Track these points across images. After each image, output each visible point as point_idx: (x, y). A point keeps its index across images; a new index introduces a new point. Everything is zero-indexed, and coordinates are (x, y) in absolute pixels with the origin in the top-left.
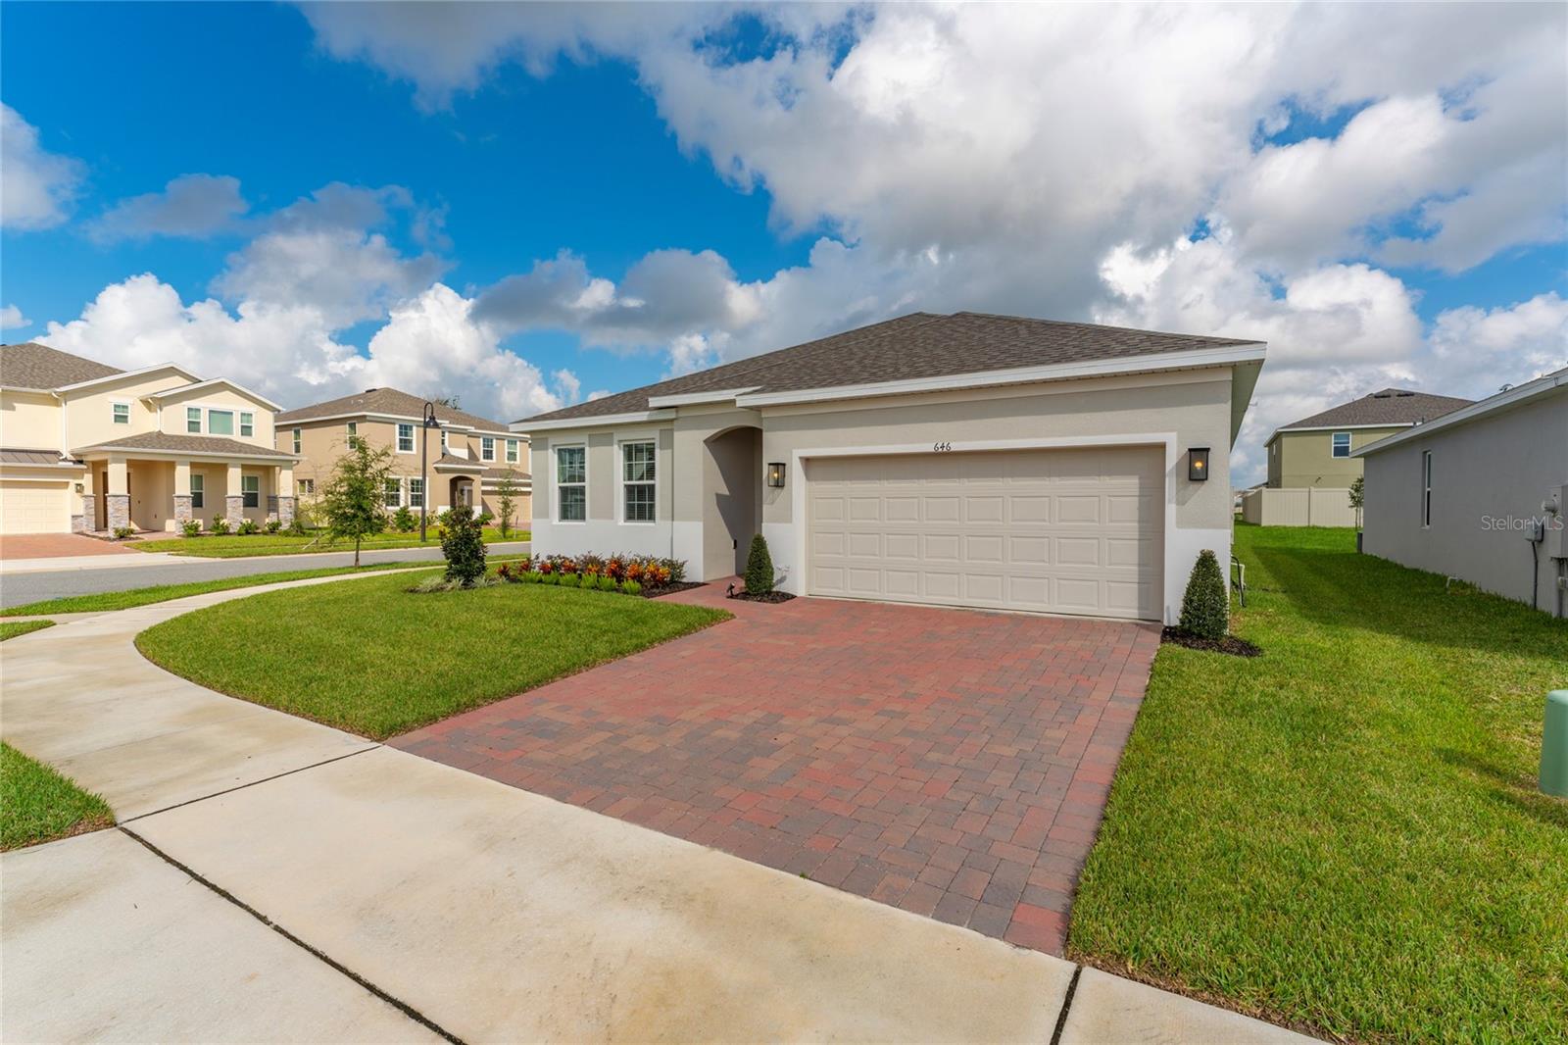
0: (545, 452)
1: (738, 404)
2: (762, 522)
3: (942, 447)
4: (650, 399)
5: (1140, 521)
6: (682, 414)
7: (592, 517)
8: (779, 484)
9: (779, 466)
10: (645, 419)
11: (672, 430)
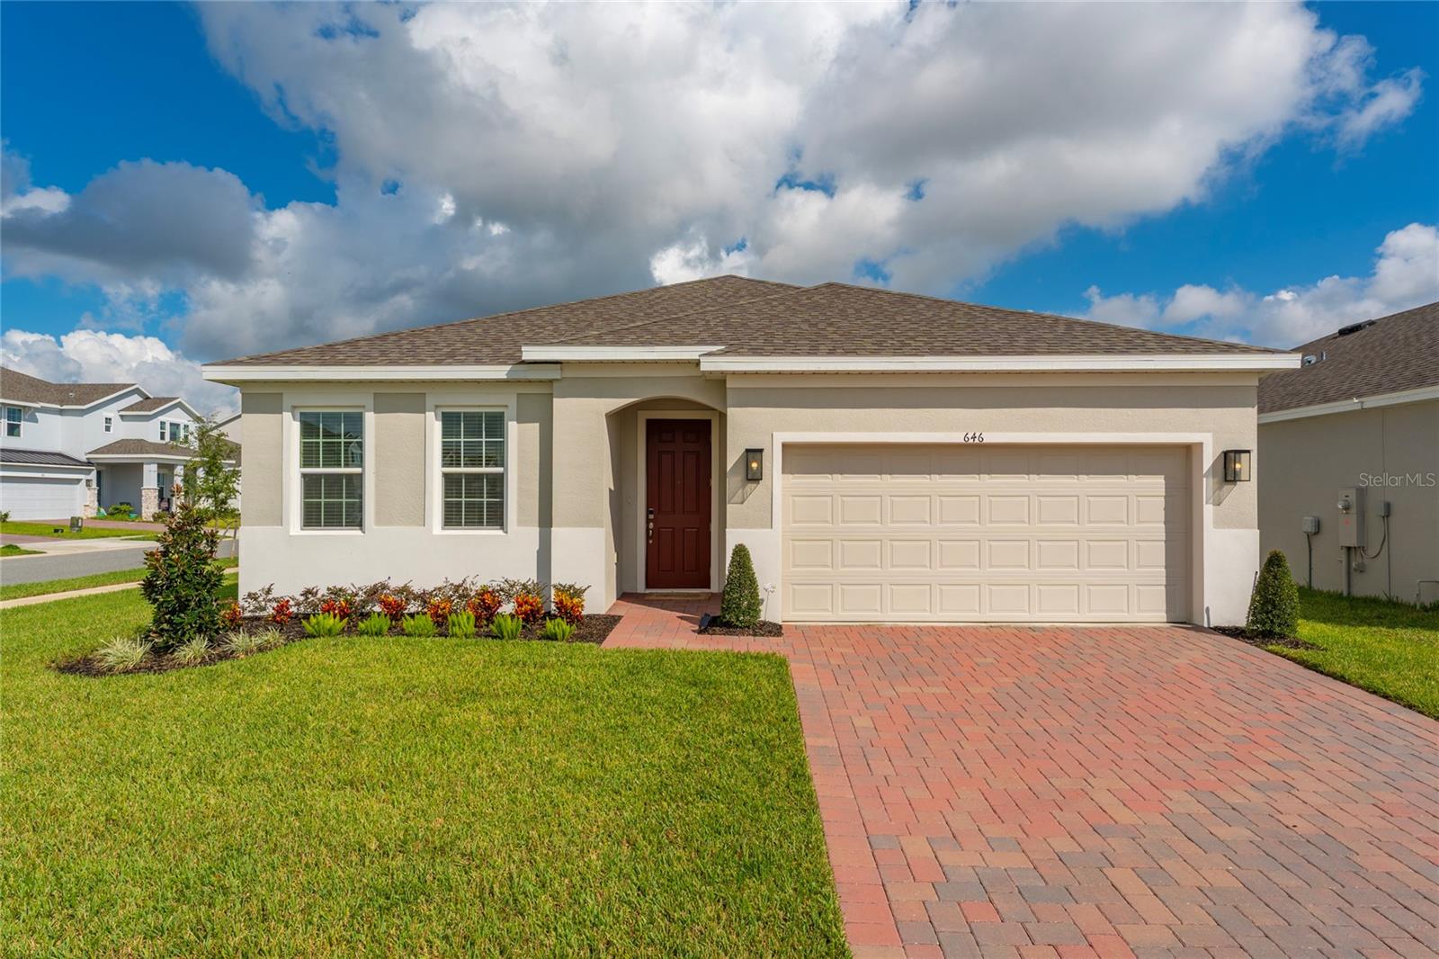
0: (279, 416)
1: (704, 367)
2: (726, 528)
3: (974, 438)
4: (523, 349)
5: (1166, 523)
6: (569, 374)
7: (379, 522)
8: (753, 477)
9: (754, 453)
10: (503, 376)
11: (551, 396)
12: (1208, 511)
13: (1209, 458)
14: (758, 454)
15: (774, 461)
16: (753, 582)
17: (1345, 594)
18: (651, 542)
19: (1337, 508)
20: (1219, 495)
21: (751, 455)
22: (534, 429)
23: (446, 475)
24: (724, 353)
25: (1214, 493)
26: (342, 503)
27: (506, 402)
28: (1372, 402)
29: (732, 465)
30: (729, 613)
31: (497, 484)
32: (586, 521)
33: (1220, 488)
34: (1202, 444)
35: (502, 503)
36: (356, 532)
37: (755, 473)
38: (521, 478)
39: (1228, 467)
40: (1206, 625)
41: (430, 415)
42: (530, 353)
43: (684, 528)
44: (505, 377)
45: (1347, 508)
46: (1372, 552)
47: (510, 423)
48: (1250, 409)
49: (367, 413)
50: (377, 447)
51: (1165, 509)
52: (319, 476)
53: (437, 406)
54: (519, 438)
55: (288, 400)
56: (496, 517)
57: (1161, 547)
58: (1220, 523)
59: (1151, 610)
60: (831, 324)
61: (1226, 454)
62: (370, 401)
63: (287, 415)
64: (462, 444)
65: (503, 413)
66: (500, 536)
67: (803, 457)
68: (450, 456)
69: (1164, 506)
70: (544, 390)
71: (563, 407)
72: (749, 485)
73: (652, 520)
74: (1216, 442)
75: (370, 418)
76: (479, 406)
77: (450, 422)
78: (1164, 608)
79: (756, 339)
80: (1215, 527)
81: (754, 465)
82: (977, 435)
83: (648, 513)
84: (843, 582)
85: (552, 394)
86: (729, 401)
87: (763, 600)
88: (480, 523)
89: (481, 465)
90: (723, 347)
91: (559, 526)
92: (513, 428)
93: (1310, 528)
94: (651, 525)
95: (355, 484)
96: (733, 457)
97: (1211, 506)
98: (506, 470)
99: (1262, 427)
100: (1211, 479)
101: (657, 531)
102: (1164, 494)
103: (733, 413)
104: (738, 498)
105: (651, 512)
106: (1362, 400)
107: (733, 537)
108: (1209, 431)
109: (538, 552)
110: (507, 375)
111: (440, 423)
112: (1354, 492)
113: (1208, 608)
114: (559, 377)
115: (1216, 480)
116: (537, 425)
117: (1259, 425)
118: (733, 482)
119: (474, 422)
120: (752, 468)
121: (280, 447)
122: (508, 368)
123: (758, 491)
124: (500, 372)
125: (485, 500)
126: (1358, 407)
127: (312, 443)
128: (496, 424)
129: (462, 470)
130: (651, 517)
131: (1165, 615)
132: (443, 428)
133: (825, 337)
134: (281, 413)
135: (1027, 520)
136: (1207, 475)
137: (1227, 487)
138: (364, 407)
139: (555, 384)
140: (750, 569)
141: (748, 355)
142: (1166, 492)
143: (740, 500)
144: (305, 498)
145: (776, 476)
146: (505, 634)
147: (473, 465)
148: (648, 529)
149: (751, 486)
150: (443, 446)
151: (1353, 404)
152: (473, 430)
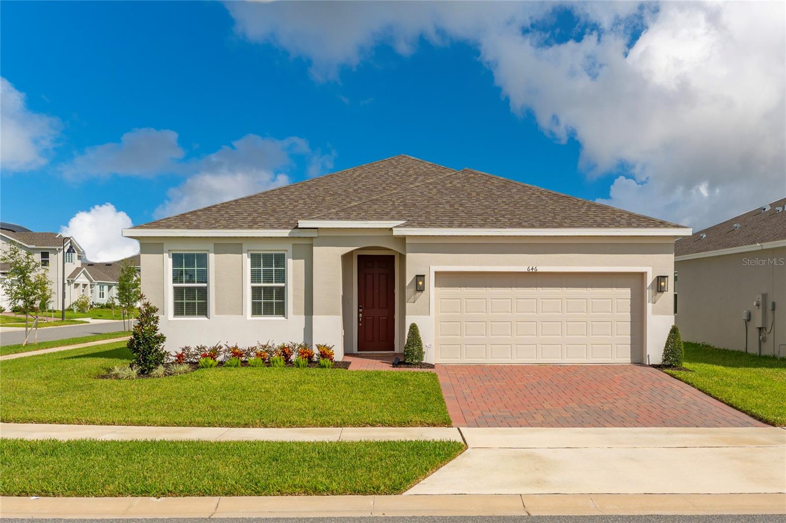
12: (649, 306)
13: (650, 280)
14: (423, 278)
15: (431, 280)
16: (420, 342)
17: (758, 355)
18: (360, 325)
19: (753, 305)
20: (655, 299)
21: (418, 278)
22: (302, 262)
23: (253, 288)
24: (405, 226)
25: (652, 297)
26: (195, 303)
27: (287, 249)
28: (768, 245)
29: (409, 283)
30: (408, 358)
31: (281, 292)
32: (330, 312)
33: (656, 295)
34: (646, 272)
35: (284, 303)
36: (204, 319)
37: (420, 287)
38: (295, 289)
39: (659, 284)
40: (648, 364)
41: (245, 255)
42: (302, 224)
43: (379, 317)
44: (288, 236)
45: (758, 305)
46: (768, 330)
47: (288, 260)
48: (671, 255)
49: (210, 254)
50: (216, 272)
51: (631, 305)
52: (182, 288)
53: (248, 250)
54: (294, 268)
55: (166, 247)
56: (281, 310)
57: (628, 325)
58: (655, 312)
59: (624, 357)
60: (461, 205)
61: (658, 277)
62: (211, 247)
63: (166, 255)
64: (262, 271)
65: (284, 254)
66: (283, 320)
67: (446, 279)
68: (255, 277)
69: (630, 304)
70: (308, 242)
71: (319, 252)
72: (418, 293)
73: (361, 312)
74: (653, 272)
75: (212, 257)
76: (272, 250)
77: (255, 259)
78: (630, 356)
79: (420, 216)
80: (652, 314)
81: (421, 283)
82: (534, 268)
83: (359, 308)
84: (466, 343)
85: (312, 244)
86: (407, 250)
87: (425, 352)
88: (272, 314)
89: (272, 282)
90: (404, 222)
91: (316, 315)
92: (290, 263)
93: (745, 317)
94: (361, 315)
95: (204, 292)
96: (409, 278)
97: (651, 304)
98: (287, 285)
99: (676, 263)
100: (651, 290)
101: (364, 318)
102: (630, 298)
103: (410, 257)
104: (412, 300)
105: (361, 308)
106: (762, 244)
107: (409, 320)
108: (650, 266)
109: (304, 329)
110: (289, 234)
111: (250, 259)
112: (761, 296)
113: (648, 355)
114: (317, 236)
115: (653, 291)
116: (303, 261)
117: (675, 262)
118: (409, 292)
119: (268, 259)
120: (419, 284)
121: (162, 272)
122: (290, 231)
123: (422, 296)
124: (285, 233)
125: (274, 301)
126: (760, 248)
127: (178, 270)
128: (280, 260)
129: (262, 285)
130: (361, 310)
131: (630, 359)
132: (251, 262)
133: (457, 215)
134: (163, 254)
135: (561, 311)
136: (649, 288)
137: (659, 294)
138: (208, 250)
139: (314, 240)
140: (418, 335)
141: (417, 227)
142: (631, 297)
143: (413, 301)
144: (175, 300)
145: (432, 289)
146: (300, 365)
147: (268, 282)
148: (359, 318)
149: (418, 294)
150: (251, 272)
151: (757, 246)
152: (268, 263)
